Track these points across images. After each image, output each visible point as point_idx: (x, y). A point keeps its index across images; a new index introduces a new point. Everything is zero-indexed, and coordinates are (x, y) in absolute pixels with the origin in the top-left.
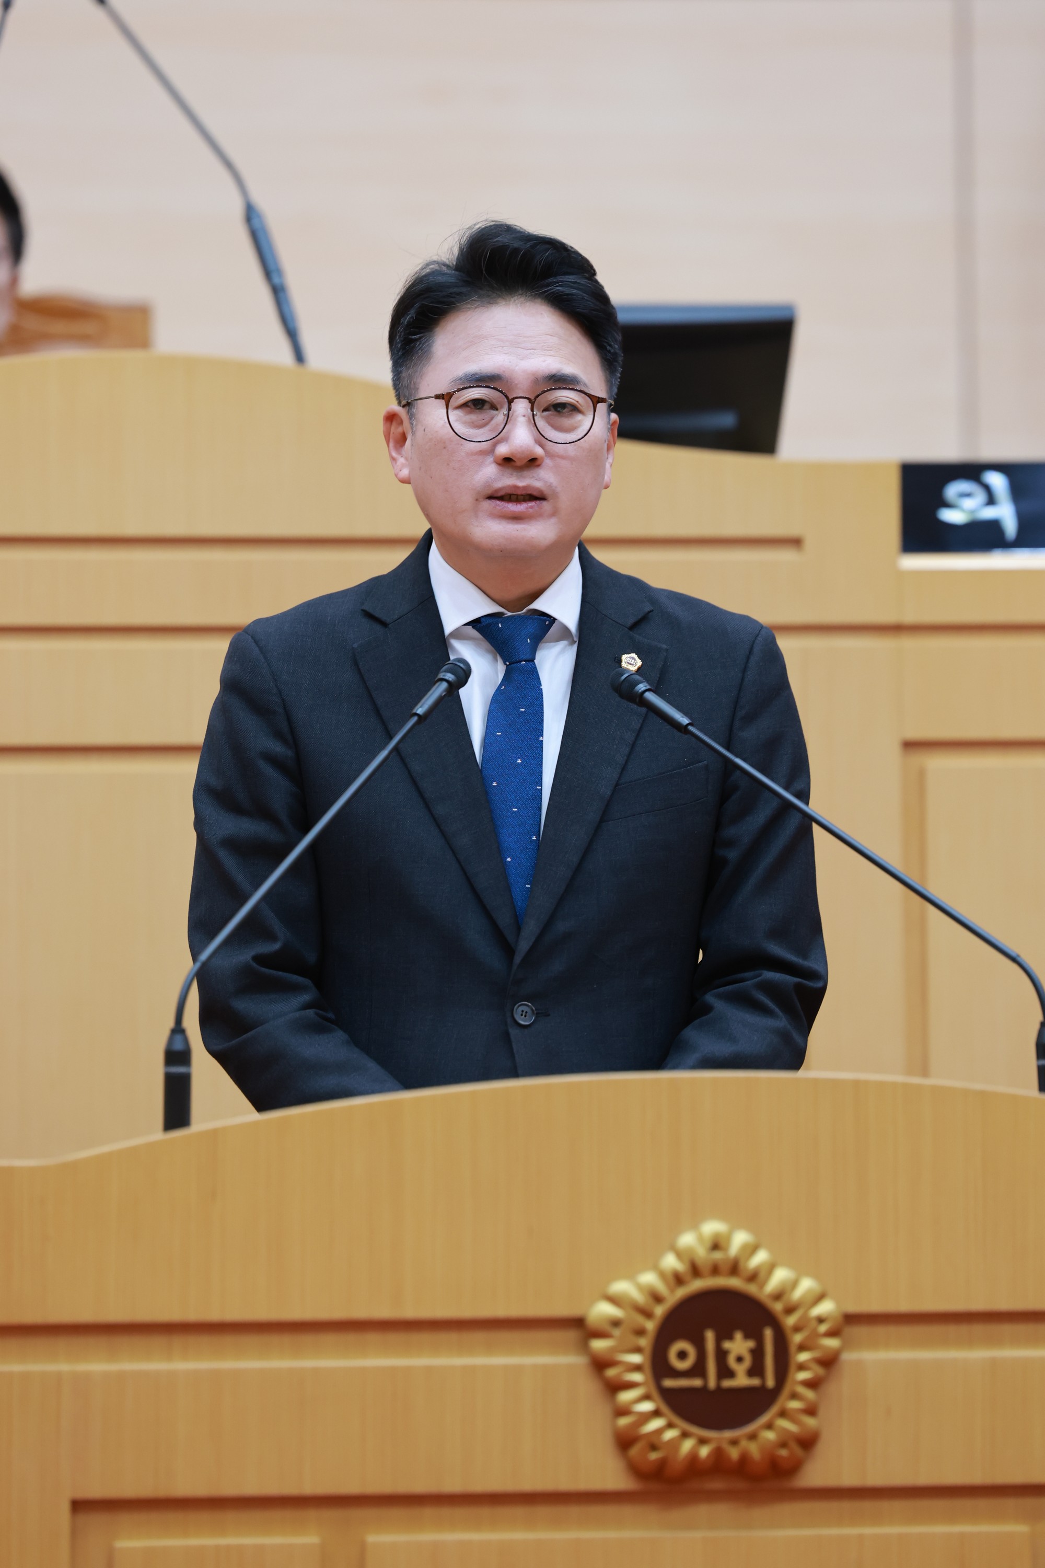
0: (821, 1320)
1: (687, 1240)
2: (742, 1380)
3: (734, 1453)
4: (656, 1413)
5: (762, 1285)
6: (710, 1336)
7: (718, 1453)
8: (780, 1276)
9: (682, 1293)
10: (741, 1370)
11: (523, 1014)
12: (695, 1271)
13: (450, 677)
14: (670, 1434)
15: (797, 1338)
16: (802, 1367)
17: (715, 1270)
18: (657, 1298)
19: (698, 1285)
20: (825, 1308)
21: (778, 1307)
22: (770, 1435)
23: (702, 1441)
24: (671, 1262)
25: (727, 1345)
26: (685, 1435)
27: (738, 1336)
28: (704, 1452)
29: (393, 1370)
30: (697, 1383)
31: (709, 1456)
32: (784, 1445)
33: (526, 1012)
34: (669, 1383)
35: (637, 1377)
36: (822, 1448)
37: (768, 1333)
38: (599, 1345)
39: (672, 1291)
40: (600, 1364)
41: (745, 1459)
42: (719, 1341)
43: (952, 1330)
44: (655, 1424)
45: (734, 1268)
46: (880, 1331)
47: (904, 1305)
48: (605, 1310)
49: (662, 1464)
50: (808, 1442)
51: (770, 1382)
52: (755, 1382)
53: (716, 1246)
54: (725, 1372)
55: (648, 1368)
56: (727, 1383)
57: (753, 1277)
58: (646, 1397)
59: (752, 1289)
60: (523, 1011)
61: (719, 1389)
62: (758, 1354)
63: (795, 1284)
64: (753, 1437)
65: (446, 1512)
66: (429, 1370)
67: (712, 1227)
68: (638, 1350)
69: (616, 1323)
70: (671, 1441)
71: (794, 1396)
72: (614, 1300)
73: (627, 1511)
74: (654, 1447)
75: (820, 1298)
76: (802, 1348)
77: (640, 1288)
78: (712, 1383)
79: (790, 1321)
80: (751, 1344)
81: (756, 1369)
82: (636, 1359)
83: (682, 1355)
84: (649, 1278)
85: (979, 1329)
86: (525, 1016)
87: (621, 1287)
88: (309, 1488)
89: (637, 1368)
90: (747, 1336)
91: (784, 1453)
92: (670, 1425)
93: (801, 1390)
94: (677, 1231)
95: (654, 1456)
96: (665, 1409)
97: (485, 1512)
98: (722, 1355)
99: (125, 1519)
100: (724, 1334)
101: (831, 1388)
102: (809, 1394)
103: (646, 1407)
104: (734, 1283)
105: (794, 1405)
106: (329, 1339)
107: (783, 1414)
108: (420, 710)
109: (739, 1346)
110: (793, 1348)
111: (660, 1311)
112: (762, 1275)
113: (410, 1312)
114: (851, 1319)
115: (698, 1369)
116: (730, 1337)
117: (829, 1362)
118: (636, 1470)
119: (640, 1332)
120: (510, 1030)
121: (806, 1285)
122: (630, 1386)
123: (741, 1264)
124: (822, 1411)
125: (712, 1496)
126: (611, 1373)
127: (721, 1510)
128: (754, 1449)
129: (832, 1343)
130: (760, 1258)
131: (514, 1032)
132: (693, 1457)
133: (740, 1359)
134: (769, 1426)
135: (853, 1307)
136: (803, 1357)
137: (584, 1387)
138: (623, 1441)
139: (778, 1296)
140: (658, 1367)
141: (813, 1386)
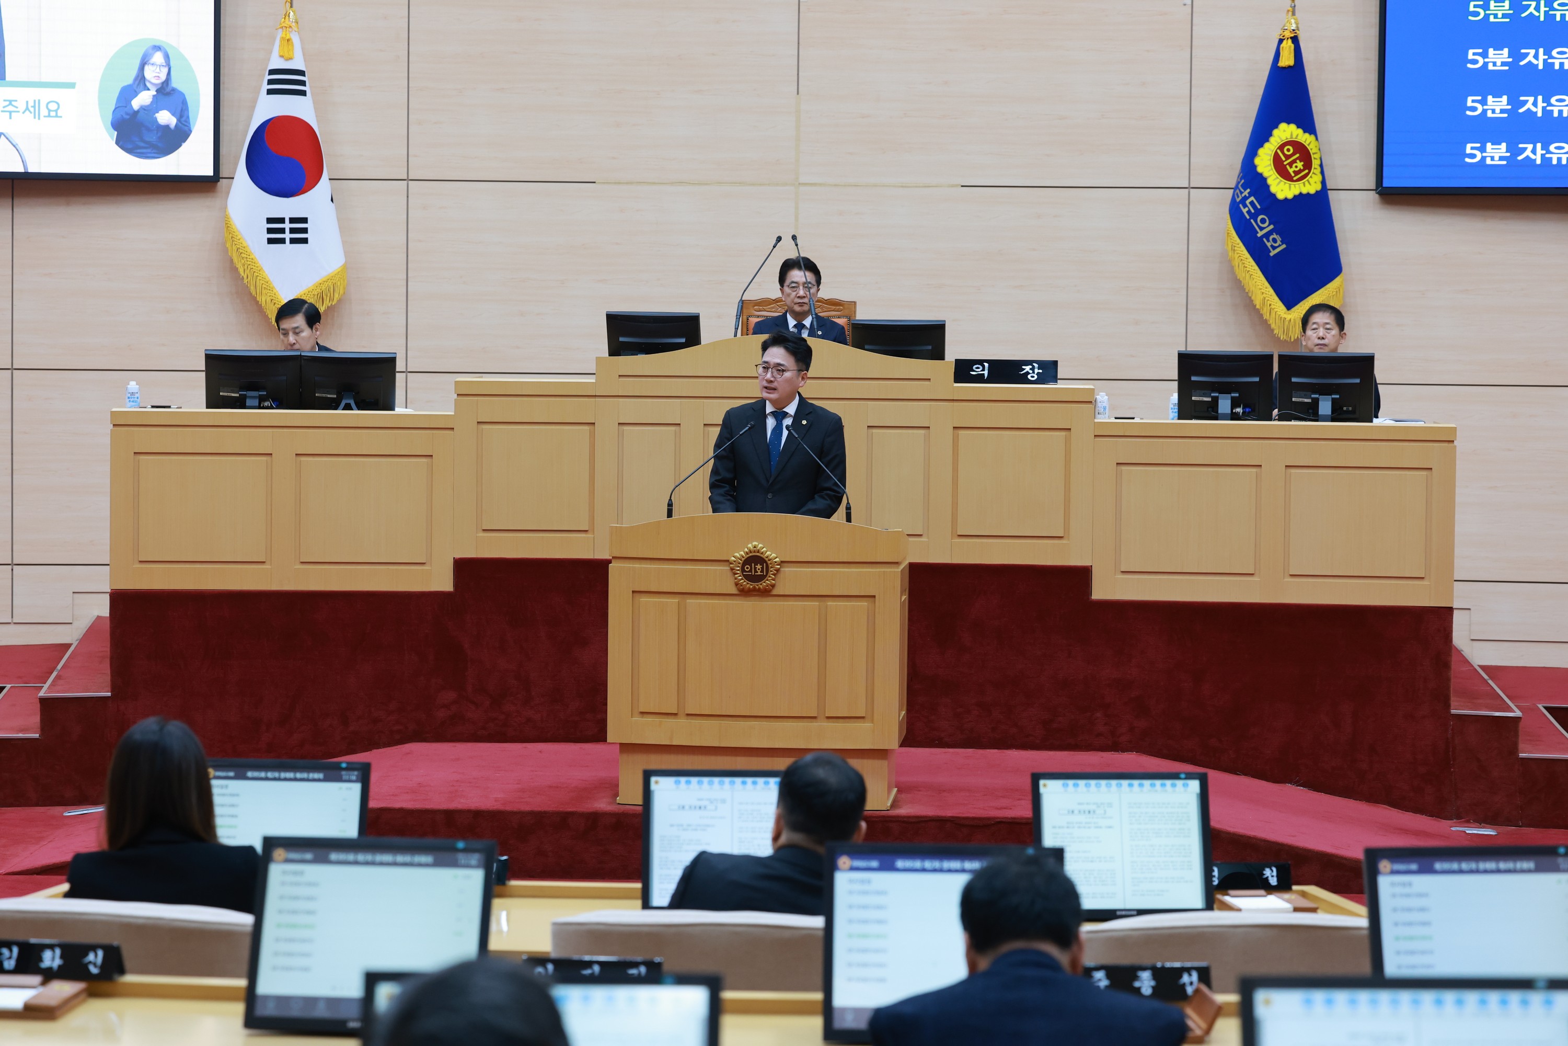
0: (776, 562)
1: (750, 546)
2: (759, 573)
3: (757, 587)
4: (742, 579)
5: (765, 555)
6: (753, 565)
7: (754, 587)
8: (768, 553)
9: (748, 556)
10: (759, 571)
11: (770, 496)
12: (751, 552)
13: (749, 426)
16: (771, 571)
17: (754, 552)
18: (743, 557)
19: (751, 554)
20: (777, 560)
21: (767, 559)
22: (765, 584)
23: (751, 585)
24: (746, 550)
26: (748, 583)
27: (759, 565)
28: (751, 587)
30: (750, 574)
32: (769, 586)
34: (744, 574)
35: (739, 572)
36: (776, 587)
37: (765, 564)
38: (732, 566)
39: (745, 555)
40: (732, 569)
41: (759, 588)
42: (755, 566)
43: (806, 565)
44: (742, 581)
45: (758, 552)
46: (789, 565)
47: (794, 560)
48: (733, 558)
49: (743, 588)
50: (773, 586)
51: (765, 574)
52: (762, 574)
53: (755, 547)
54: (756, 571)
55: (740, 570)
57: (762, 553)
58: (740, 576)
59: (762, 556)
61: (755, 575)
62: (762, 568)
63: (771, 555)
64: (761, 584)
65: (703, 596)
67: (755, 543)
68: (739, 567)
69: (735, 561)
70: (745, 585)
71: (770, 577)
72: (735, 557)
73: (738, 598)
74: (741, 586)
75: (776, 558)
76: (771, 567)
77: (739, 555)
78: (753, 574)
79: (769, 562)
81: (762, 572)
82: (739, 568)
83: (747, 568)
84: (742, 553)
85: (810, 565)
87: (737, 555)
88: (676, 591)
89: (739, 570)
90: (761, 565)
91: (769, 588)
92: (745, 582)
96: (744, 578)
97: (710, 597)
98: (755, 568)
99: (643, 595)
101: (778, 576)
102: (773, 576)
103: (740, 578)
104: (758, 554)
105: (770, 579)
106: (681, 562)
107: (767, 580)
108: (741, 433)
109: (759, 567)
110: (770, 568)
111: (744, 559)
112: (764, 553)
113: (696, 558)
114: (782, 562)
115: (751, 571)
116: (757, 565)
117: (778, 570)
118: (739, 590)
119: (739, 563)
120: (766, 499)
121: (774, 555)
122: (738, 574)
123: (761, 551)
124: (776, 579)
125: (755, 595)
126: (734, 571)
127: (756, 598)
128: (761, 587)
129: (779, 567)
132: (749, 588)
133: (759, 569)
134: (765, 582)
135: (783, 560)
137: (730, 574)
138: (737, 584)
139: (767, 557)
140: (743, 570)
141: (774, 575)
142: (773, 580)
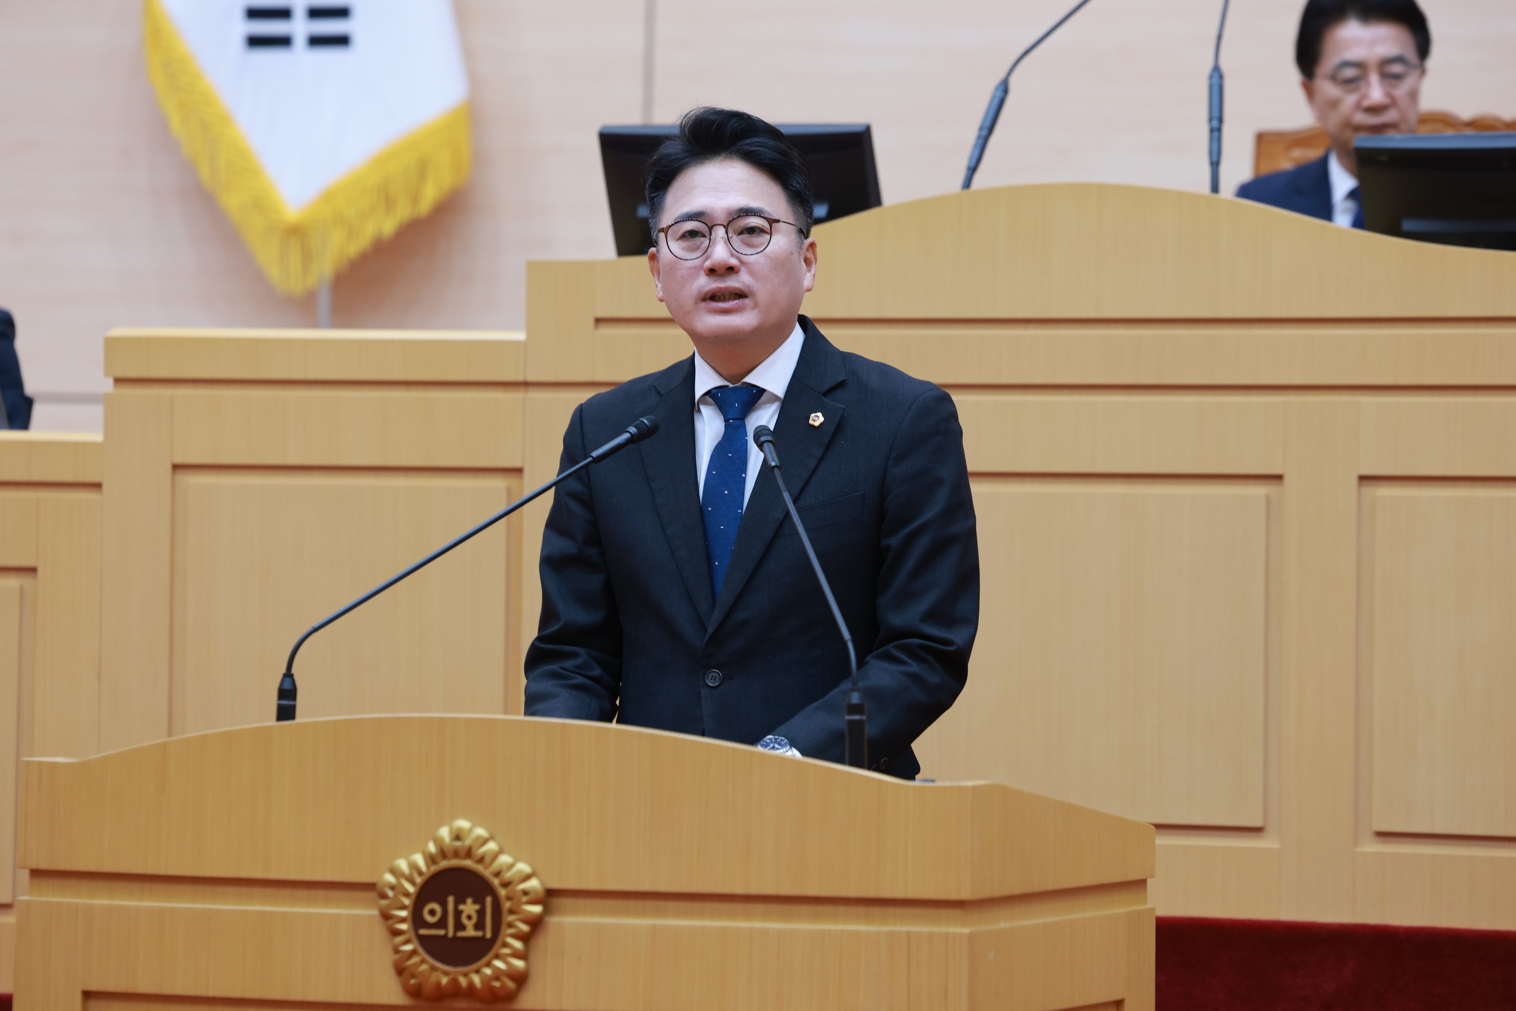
0: (525, 893)
1: (445, 833)
2: (470, 932)
3: (463, 981)
4: (416, 953)
5: (487, 867)
6: (451, 900)
8: (505, 859)
9: (434, 869)
10: (469, 924)
11: (713, 679)
12: (444, 854)
14: (424, 967)
15: (507, 905)
16: (510, 925)
17: (456, 854)
18: (420, 873)
19: (444, 864)
20: (533, 884)
21: (496, 882)
22: (488, 971)
23: (443, 974)
24: (432, 848)
25: (461, 907)
26: (433, 969)
27: (469, 901)
28: (444, 980)
29: (263, 912)
30: (441, 932)
31: (448, 983)
32: (497, 978)
33: (715, 677)
34: (423, 932)
35: (404, 927)
36: (532, 985)
37: (489, 900)
38: (384, 902)
39: (428, 866)
40: (386, 916)
41: (473, 987)
42: (456, 904)
43: (632, 904)
44: (415, 960)
45: (469, 854)
46: (581, 902)
47: (592, 886)
48: (389, 878)
49: (421, 988)
50: (521, 979)
51: (489, 935)
52: (479, 934)
53: (460, 837)
54: (460, 926)
55: (411, 920)
56: (461, 934)
57: (481, 860)
58: (407, 942)
59: (479, 868)
60: (712, 676)
61: (455, 937)
62: (481, 913)
63: (511, 866)
64: (477, 972)
66: (284, 913)
67: (463, 824)
68: (403, 907)
69: (393, 888)
70: (424, 971)
71: (507, 945)
72: (394, 872)
74: (413, 976)
75: (528, 877)
76: (511, 912)
77: (411, 864)
78: (451, 934)
79: (503, 892)
80: (477, 907)
81: (480, 925)
82: (403, 914)
83: (432, 912)
84: (420, 857)
85: (650, 904)
86: (714, 680)
87: (402, 865)
88: (212, 992)
89: (403, 920)
90: (475, 902)
91: (497, 984)
92: (423, 961)
93: (510, 941)
94: (440, 825)
95: (413, 981)
96: (420, 950)
98: (458, 914)
100: (460, 900)
101: (540, 942)
102: (521, 944)
103: (408, 948)
104: (468, 863)
105: (506, 951)
106: (231, 890)
107: (497, 957)
109: (469, 908)
111: (419, 880)
112: (488, 859)
113: (274, 875)
114: (553, 892)
115: (442, 924)
116: (464, 902)
117: (536, 923)
118: (409, 991)
119: (409, 895)
120: (702, 691)
121: (523, 867)
122: (401, 933)
123: (474, 851)
124: (531, 957)
126: (390, 922)
128: (476, 979)
129: (537, 909)
130: (492, 846)
131: (704, 692)
132: (438, 985)
133: (469, 917)
134: (488, 965)
135: (555, 885)
136: (511, 918)
137: (379, 930)
138: (400, 971)
139: (497, 874)
140: (417, 920)
141: (525, 938)
142: (517, 955)
